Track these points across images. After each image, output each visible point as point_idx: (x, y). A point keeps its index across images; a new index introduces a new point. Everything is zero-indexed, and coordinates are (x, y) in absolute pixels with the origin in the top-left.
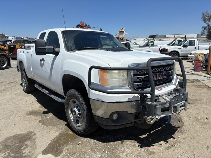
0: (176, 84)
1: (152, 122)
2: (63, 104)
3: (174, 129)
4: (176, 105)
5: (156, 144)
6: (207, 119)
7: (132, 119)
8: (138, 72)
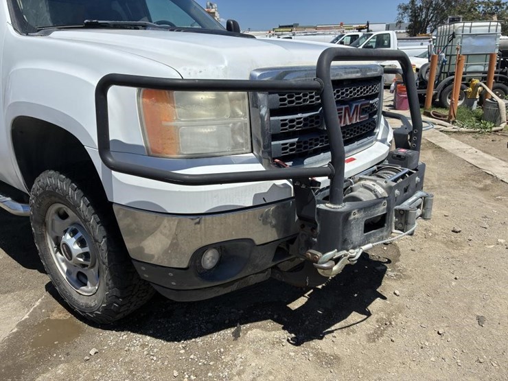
0: (386, 139)
1: (335, 268)
2: (24, 220)
3: (379, 268)
4: (405, 205)
5: (337, 326)
6: (457, 232)
7: (267, 261)
8: (284, 100)
